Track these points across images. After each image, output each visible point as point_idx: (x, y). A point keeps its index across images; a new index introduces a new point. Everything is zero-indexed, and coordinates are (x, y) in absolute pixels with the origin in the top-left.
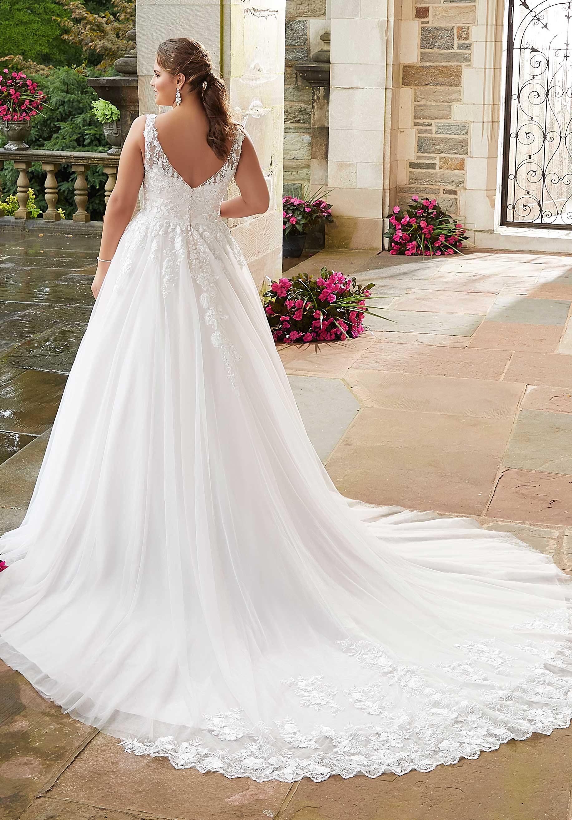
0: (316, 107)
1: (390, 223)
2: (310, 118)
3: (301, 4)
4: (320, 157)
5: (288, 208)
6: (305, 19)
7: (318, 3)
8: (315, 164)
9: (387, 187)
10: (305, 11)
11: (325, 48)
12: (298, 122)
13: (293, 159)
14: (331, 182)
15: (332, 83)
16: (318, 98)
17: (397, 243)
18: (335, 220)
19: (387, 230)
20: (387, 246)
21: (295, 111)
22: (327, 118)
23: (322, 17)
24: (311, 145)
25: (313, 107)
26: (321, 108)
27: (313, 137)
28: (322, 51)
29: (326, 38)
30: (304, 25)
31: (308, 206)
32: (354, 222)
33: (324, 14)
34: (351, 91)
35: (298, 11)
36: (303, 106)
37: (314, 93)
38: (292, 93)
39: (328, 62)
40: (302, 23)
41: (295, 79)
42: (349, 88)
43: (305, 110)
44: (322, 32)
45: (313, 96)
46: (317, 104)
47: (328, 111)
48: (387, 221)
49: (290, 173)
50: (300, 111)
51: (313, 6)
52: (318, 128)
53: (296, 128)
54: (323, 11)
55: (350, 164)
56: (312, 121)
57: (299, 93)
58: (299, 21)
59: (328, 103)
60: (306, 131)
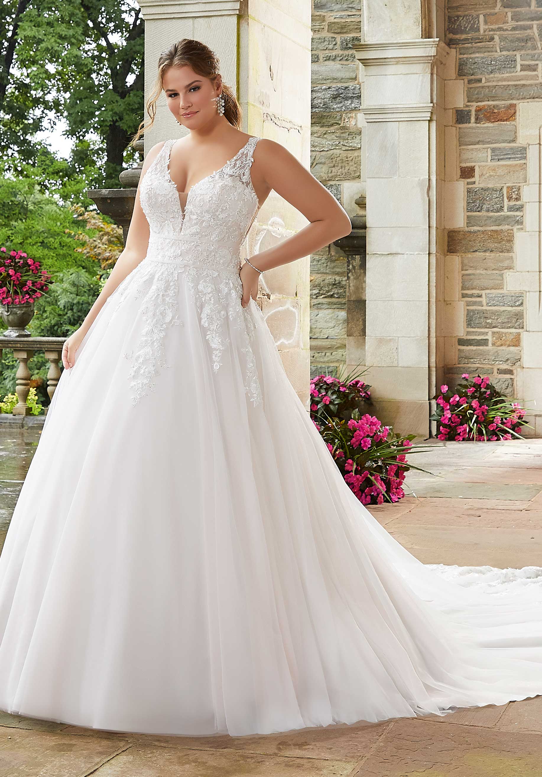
0: (352, 278)
1: (438, 404)
2: (345, 292)
3: (334, 166)
4: (357, 333)
5: (321, 386)
6: (338, 183)
7: (352, 165)
8: (351, 342)
9: (433, 364)
10: (339, 174)
11: (361, 212)
12: (332, 296)
13: (327, 338)
14: (369, 360)
15: (369, 249)
16: (354, 267)
17: (445, 426)
18: (374, 403)
19: (434, 412)
20: (434, 432)
21: (329, 284)
22: (363, 289)
23: (357, 180)
24: (347, 321)
25: (348, 278)
26: (357, 278)
27: (349, 312)
28: (358, 216)
29: (361, 203)
30: (337, 190)
31: (344, 386)
32: (397, 405)
33: (359, 177)
34: (390, 257)
35: (330, 175)
36: (338, 278)
37: (349, 262)
38: (325, 265)
39: (364, 227)
40: (334, 187)
41: (328, 249)
42: (388, 254)
43: (339, 283)
44: (357, 197)
45: (348, 266)
46: (352, 275)
47: (365, 282)
48: (434, 402)
49: (323, 354)
50: (334, 284)
51: (347, 168)
52: (354, 301)
53: (329, 304)
54: (358, 174)
55: (390, 340)
56: (348, 294)
57: (333, 265)
58: (332, 186)
59: (365, 273)
60: (340, 306)
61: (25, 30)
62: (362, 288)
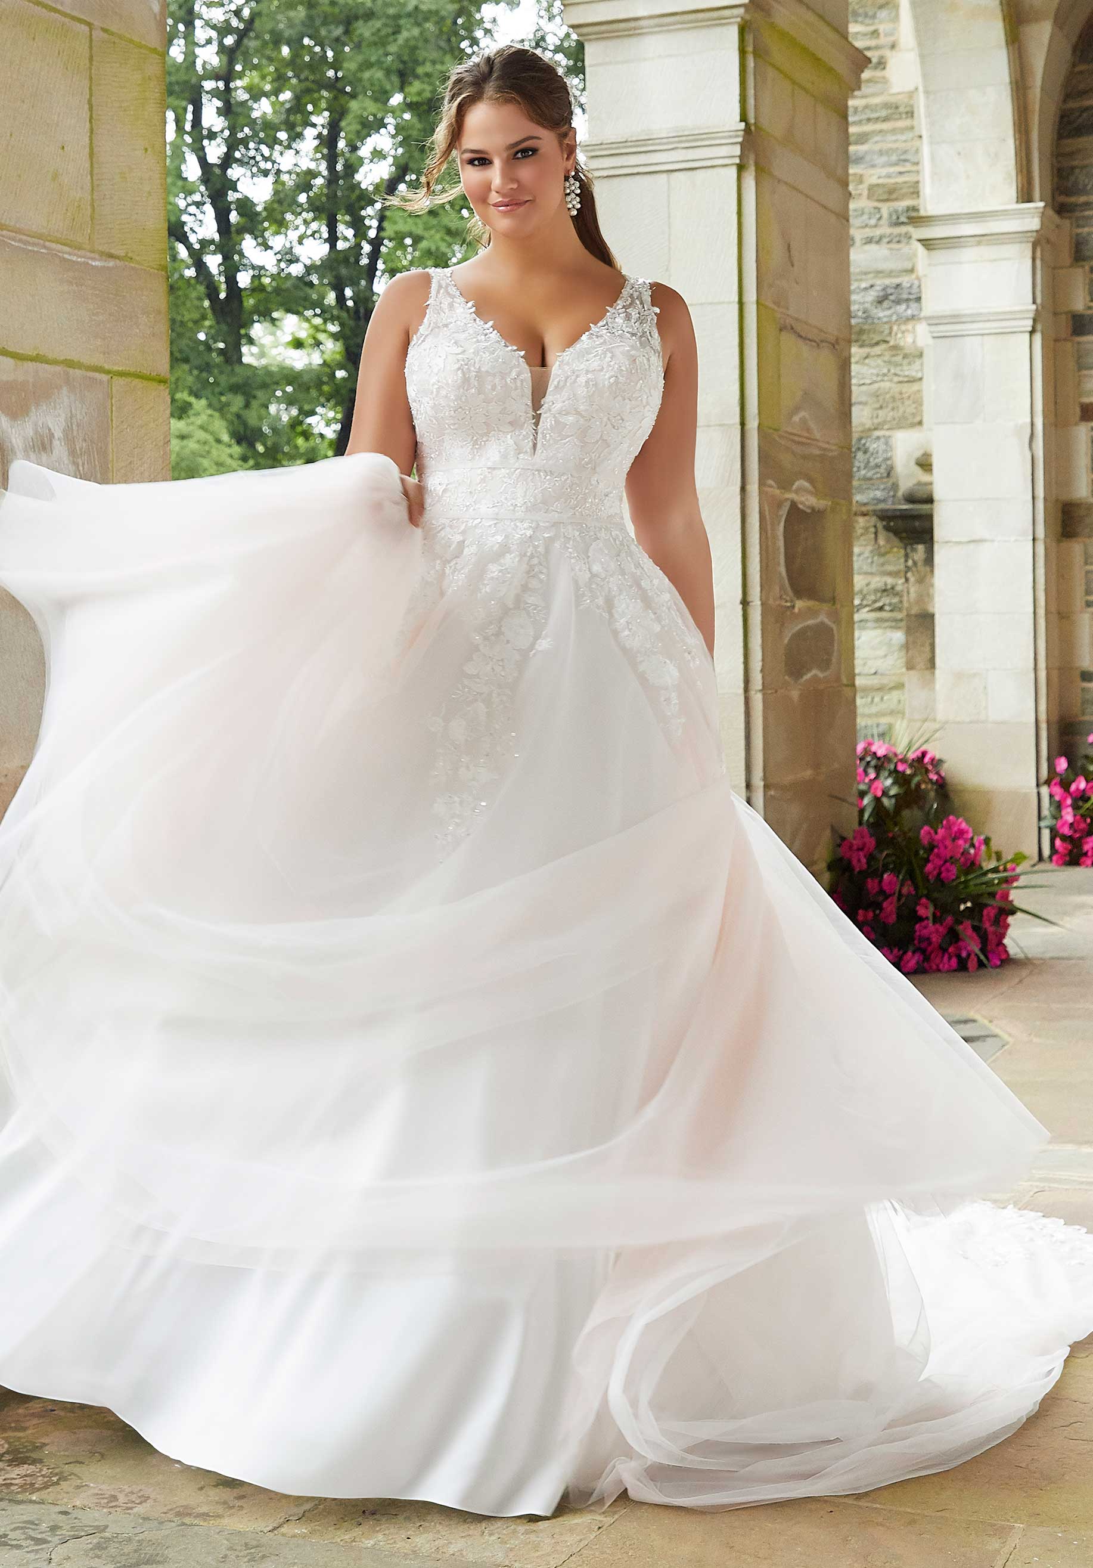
0: (912, 579)
1: (1051, 796)
2: (901, 602)
3: (881, 407)
4: (921, 665)
5: (868, 763)
6: (887, 433)
7: (909, 406)
8: (912, 679)
9: (1043, 717)
10: (889, 419)
11: (925, 478)
12: (881, 609)
13: (875, 673)
14: (943, 711)
15: (939, 533)
16: (915, 563)
17: (1064, 838)
18: (952, 795)
19: (1046, 812)
20: (1046, 852)
21: (876, 591)
22: (930, 597)
23: (918, 428)
24: (906, 647)
25: (907, 580)
26: (921, 581)
27: (909, 631)
28: (919, 484)
29: (925, 464)
30: (887, 444)
31: (903, 761)
32: (986, 796)
33: (920, 423)
34: (972, 546)
35: (876, 421)
36: (890, 581)
37: (907, 556)
38: (870, 560)
39: (930, 500)
40: (882, 440)
41: (873, 536)
42: (970, 542)
43: (893, 588)
44: (918, 454)
45: (906, 561)
46: (914, 575)
47: (932, 585)
48: (1045, 791)
49: (869, 699)
50: (885, 590)
51: (901, 410)
52: (916, 616)
53: (878, 620)
54: (918, 419)
55: (975, 675)
56: (906, 605)
57: (882, 560)
58: (878, 438)
59: (932, 571)
60: (895, 624)
61: (395, 223)
62: (928, 595)
